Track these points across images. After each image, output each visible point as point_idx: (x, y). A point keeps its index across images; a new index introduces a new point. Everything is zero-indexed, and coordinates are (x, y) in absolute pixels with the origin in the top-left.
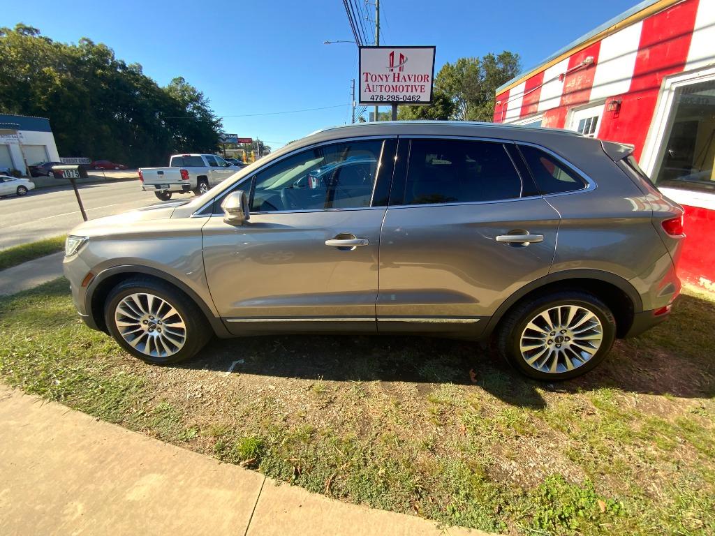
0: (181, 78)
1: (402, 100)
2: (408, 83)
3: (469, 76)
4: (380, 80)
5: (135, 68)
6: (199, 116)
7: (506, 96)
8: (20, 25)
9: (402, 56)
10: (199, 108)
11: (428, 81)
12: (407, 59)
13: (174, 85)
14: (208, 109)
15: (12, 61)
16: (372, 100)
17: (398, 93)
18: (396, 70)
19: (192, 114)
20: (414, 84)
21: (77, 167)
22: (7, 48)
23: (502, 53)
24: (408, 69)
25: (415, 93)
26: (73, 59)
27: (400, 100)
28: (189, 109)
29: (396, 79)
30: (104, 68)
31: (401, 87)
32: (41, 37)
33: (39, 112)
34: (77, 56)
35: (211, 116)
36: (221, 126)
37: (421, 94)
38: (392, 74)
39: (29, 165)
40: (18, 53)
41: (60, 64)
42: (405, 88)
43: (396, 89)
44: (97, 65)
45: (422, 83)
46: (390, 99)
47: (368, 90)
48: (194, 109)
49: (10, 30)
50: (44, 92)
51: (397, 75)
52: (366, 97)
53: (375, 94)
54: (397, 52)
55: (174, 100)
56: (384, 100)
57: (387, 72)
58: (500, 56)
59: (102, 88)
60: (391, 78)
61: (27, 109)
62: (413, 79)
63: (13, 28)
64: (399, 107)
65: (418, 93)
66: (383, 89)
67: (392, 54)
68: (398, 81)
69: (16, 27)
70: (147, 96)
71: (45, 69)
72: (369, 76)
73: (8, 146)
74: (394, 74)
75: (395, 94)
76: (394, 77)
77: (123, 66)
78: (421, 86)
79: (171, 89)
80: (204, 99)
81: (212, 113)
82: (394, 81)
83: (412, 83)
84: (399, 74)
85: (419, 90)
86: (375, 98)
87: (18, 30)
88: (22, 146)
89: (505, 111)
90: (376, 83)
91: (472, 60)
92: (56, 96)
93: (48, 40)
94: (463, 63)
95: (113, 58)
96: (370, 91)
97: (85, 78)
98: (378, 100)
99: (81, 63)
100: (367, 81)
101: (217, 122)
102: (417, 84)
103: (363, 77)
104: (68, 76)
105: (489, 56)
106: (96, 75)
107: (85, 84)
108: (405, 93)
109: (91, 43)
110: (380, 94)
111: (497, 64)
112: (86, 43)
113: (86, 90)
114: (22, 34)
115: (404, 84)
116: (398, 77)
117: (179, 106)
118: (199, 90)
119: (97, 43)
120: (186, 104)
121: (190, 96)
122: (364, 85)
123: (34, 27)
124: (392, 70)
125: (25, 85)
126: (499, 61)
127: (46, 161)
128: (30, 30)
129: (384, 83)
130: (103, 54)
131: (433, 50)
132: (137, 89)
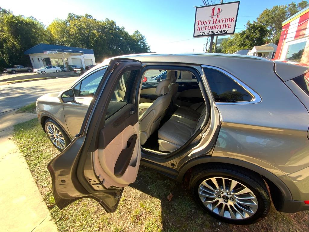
0: (138, 31)
1: (217, 33)
2: (221, 23)
3: (279, 15)
4: (205, 23)
5: (122, 28)
6: (142, 46)
7: (288, 25)
8: (87, 14)
9: (219, 9)
10: (142, 42)
11: (233, 21)
12: (222, 10)
13: (135, 34)
14: (146, 42)
15: (84, 29)
16: (200, 35)
17: (215, 30)
18: (215, 17)
19: (140, 45)
20: (225, 23)
21: (80, 69)
22: (82, 24)
23: (301, 2)
24: (222, 16)
25: (225, 29)
26: (102, 26)
27: (216, 33)
28: (139, 43)
29: (215, 22)
30: (112, 30)
31: (217, 26)
32: (93, 19)
33: (91, 47)
34: (104, 25)
35: (147, 45)
36: (150, 49)
37: (228, 29)
38: (212, 20)
39: (86, 66)
40: (86, 25)
41: (98, 29)
42: (219, 27)
43: (214, 27)
44: (111, 28)
45: (230, 23)
46: (210, 33)
47: (198, 30)
48: (141, 43)
49: (83, 17)
50: (93, 39)
51: (215, 20)
52: (197, 33)
53: (202, 31)
54: (216, 8)
55: (134, 40)
56: (207, 34)
57: (210, 19)
58: (299, 4)
59: (111, 37)
60: (211, 22)
61: (88, 46)
62: (224, 21)
63: (84, 15)
64: (215, 38)
65: (227, 28)
66: (207, 28)
67: (214, 9)
68: (216, 23)
69: (85, 15)
70: (125, 39)
71: (94, 31)
72: (200, 22)
73: (81, 59)
74: (214, 20)
75: (213, 30)
76: (214, 21)
77: (118, 28)
78: (229, 24)
79: (134, 35)
80: (145, 38)
81: (147, 44)
82: (213, 23)
83: (224, 23)
84: (216, 19)
85: (227, 26)
86: (202, 33)
87: (86, 16)
88: (85, 59)
89: (286, 34)
90: (204, 25)
91: (282, 6)
92: (96, 41)
93: (95, 20)
94: (276, 8)
95: (115, 25)
96: (200, 30)
97: (106, 34)
98: (204, 34)
99: (105, 28)
100: (198, 25)
101: (148, 48)
102: (227, 23)
103: (197, 23)
104: (100, 33)
105: (293, 4)
106: (109, 33)
107: (106, 36)
108: (219, 29)
109: (109, 20)
110: (204, 31)
111: (297, 8)
112: (107, 20)
113: (105, 38)
114: (87, 18)
115: (219, 24)
116: (216, 21)
117: (135, 42)
118: (143, 35)
119: (110, 20)
120: (138, 41)
121: (139, 38)
122: (197, 27)
123: (91, 15)
124: (213, 18)
125: (88, 37)
126: (299, 6)
127: (92, 65)
128: (90, 16)
129: (208, 25)
130: (112, 24)
131: (238, 3)
132: (122, 37)
